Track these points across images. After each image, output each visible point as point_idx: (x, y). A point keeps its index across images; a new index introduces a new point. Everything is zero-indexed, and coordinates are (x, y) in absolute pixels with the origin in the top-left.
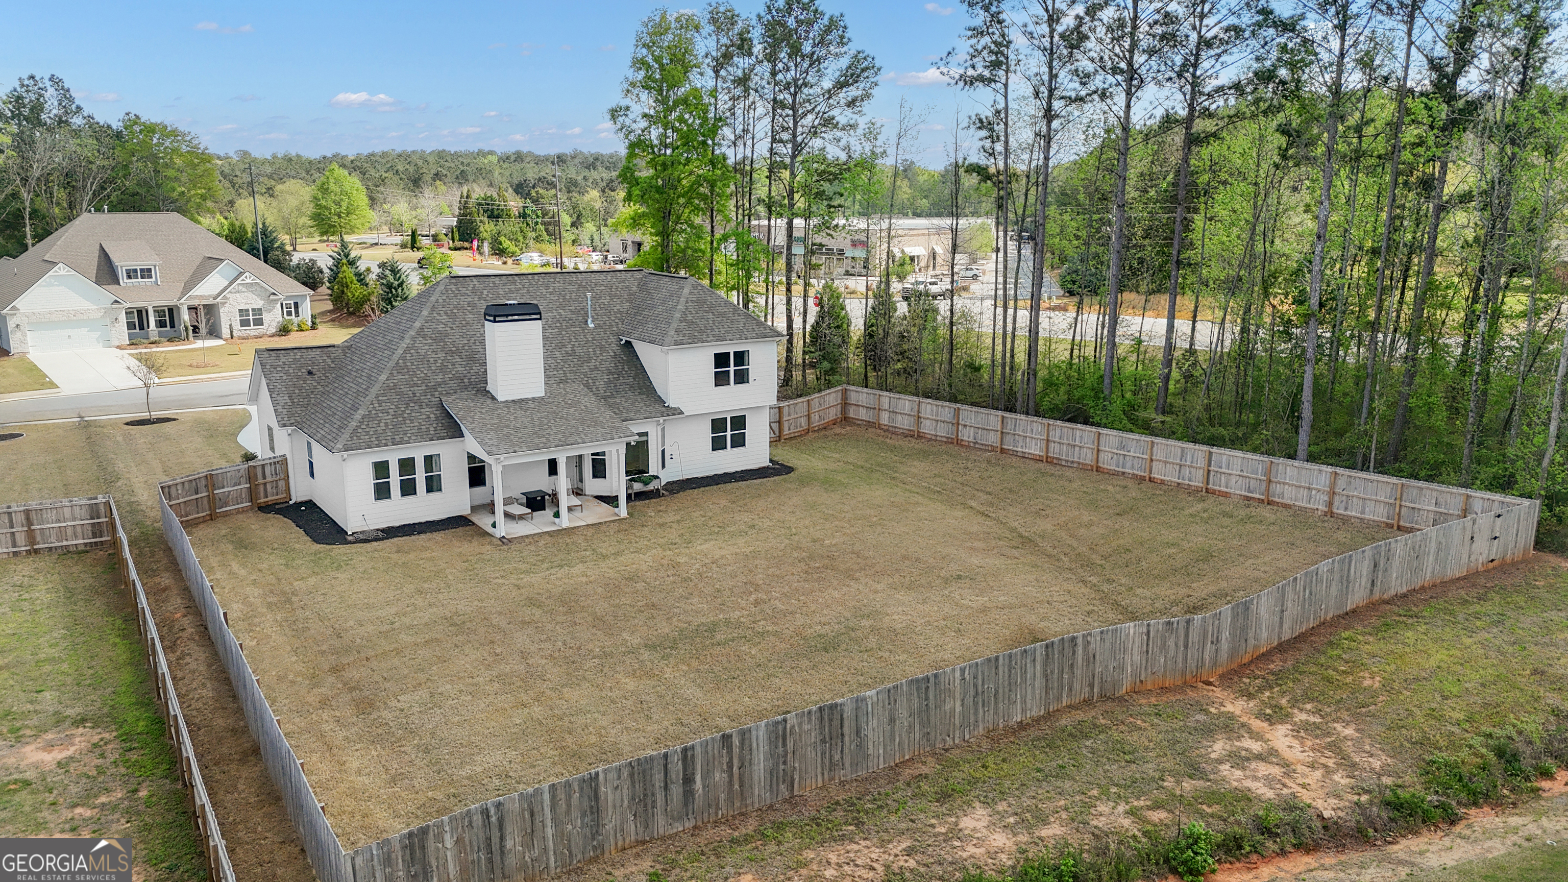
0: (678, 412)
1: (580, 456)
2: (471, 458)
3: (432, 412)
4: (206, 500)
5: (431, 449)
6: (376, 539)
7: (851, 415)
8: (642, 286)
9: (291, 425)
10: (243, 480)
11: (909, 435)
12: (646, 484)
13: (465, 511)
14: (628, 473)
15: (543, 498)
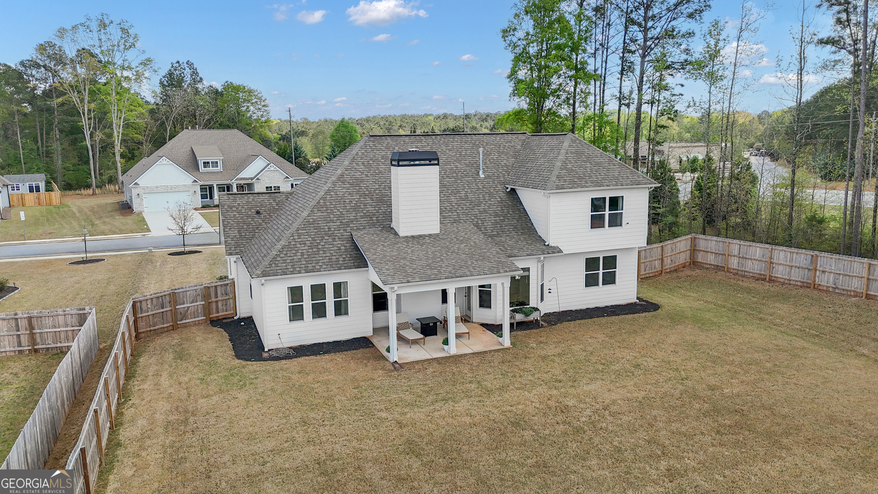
0: (557, 250)
1: (469, 288)
2: (375, 286)
3: (343, 245)
4: (169, 314)
5: (340, 277)
6: (287, 357)
7: (700, 260)
8: (525, 145)
9: (237, 254)
10: (199, 298)
11: (760, 278)
12: (527, 315)
13: (368, 332)
14: (512, 304)
15: (435, 324)
